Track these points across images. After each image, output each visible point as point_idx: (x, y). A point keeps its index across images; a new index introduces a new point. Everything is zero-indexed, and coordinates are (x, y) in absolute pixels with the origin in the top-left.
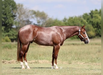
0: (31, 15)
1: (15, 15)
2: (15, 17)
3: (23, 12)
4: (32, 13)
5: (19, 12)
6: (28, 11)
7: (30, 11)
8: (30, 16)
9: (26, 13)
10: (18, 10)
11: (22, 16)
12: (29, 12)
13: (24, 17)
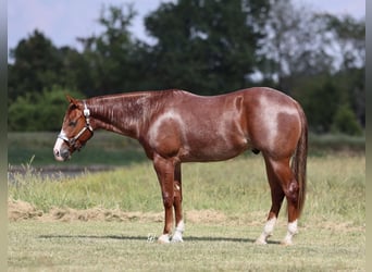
0: (320, 32)
1: (263, 32)
2: (261, 41)
3: (289, 23)
4: (324, 26)
5: (276, 20)
6: (309, 17)
7: (317, 16)
8: (318, 37)
9: (302, 25)
10: (272, 13)
11: (286, 35)
12: (313, 21)
13: (293, 40)
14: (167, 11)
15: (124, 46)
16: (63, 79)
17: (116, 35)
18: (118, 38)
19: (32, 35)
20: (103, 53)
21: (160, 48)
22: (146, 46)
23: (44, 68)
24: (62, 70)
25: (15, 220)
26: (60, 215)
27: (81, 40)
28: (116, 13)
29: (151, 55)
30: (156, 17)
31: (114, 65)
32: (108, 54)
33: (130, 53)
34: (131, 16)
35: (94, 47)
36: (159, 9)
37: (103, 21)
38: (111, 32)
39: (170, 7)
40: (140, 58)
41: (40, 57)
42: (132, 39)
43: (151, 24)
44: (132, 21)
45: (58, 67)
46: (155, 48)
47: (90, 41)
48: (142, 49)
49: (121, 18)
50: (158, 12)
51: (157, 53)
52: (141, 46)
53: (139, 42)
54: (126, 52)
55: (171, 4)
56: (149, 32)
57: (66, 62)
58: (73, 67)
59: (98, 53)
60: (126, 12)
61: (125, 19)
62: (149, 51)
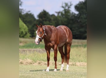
14: (81, 4)
15: (69, 14)
16: (51, 24)
17: (67, 11)
18: (67, 12)
19: (43, 11)
20: (63, 16)
21: (79, 15)
22: (75, 14)
23: (46, 20)
24: (51, 21)
25: (27, 65)
26: (39, 63)
27: (56, 12)
28: (66, 5)
29: (76, 17)
30: (78, 6)
31: (66, 20)
32: (64, 16)
33: (70, 16)
34: (71, 5)
35: (60, 14)
36: (79, 3)
37: (63, 7)
38: (65, 10)
39: (82, 3)
40: (73, 17)
41: (45, 17)
42: (71, 12)
43: (77, 8)
44: (71, 7)
45: (50, 20)
46: (78, 15)
47: (59, 13)
48: (74, 15)
49: (68, 6)
50: (79, 4)
51: (78, 16)
52: (73, 14)
53: (73, 13)
54: (69, 16)
55: (82, 2)
56: (76, 10)
57: (52, 19)
58: (54, 20)
59: (61, 16)
60: (69, 4)
61: (69, 6)
62: (76, 15)
